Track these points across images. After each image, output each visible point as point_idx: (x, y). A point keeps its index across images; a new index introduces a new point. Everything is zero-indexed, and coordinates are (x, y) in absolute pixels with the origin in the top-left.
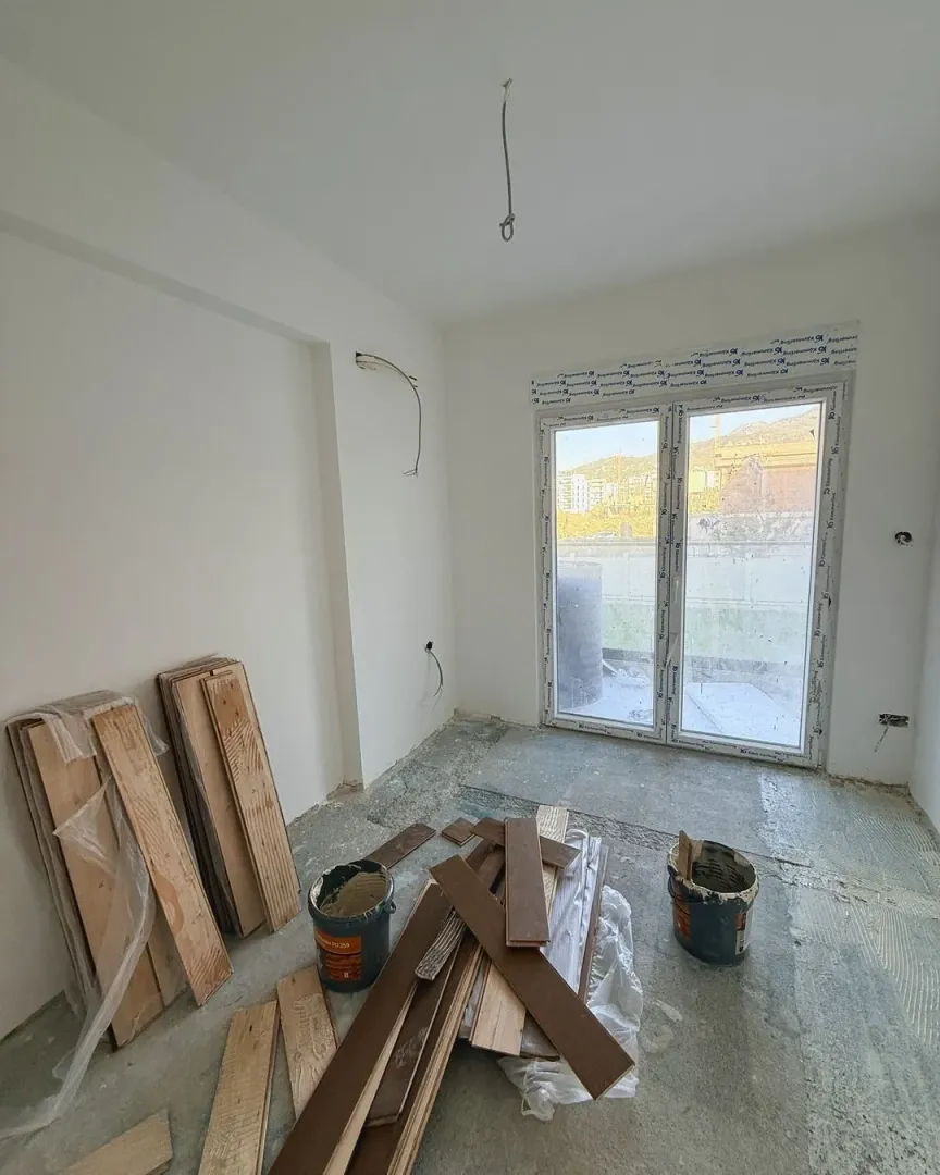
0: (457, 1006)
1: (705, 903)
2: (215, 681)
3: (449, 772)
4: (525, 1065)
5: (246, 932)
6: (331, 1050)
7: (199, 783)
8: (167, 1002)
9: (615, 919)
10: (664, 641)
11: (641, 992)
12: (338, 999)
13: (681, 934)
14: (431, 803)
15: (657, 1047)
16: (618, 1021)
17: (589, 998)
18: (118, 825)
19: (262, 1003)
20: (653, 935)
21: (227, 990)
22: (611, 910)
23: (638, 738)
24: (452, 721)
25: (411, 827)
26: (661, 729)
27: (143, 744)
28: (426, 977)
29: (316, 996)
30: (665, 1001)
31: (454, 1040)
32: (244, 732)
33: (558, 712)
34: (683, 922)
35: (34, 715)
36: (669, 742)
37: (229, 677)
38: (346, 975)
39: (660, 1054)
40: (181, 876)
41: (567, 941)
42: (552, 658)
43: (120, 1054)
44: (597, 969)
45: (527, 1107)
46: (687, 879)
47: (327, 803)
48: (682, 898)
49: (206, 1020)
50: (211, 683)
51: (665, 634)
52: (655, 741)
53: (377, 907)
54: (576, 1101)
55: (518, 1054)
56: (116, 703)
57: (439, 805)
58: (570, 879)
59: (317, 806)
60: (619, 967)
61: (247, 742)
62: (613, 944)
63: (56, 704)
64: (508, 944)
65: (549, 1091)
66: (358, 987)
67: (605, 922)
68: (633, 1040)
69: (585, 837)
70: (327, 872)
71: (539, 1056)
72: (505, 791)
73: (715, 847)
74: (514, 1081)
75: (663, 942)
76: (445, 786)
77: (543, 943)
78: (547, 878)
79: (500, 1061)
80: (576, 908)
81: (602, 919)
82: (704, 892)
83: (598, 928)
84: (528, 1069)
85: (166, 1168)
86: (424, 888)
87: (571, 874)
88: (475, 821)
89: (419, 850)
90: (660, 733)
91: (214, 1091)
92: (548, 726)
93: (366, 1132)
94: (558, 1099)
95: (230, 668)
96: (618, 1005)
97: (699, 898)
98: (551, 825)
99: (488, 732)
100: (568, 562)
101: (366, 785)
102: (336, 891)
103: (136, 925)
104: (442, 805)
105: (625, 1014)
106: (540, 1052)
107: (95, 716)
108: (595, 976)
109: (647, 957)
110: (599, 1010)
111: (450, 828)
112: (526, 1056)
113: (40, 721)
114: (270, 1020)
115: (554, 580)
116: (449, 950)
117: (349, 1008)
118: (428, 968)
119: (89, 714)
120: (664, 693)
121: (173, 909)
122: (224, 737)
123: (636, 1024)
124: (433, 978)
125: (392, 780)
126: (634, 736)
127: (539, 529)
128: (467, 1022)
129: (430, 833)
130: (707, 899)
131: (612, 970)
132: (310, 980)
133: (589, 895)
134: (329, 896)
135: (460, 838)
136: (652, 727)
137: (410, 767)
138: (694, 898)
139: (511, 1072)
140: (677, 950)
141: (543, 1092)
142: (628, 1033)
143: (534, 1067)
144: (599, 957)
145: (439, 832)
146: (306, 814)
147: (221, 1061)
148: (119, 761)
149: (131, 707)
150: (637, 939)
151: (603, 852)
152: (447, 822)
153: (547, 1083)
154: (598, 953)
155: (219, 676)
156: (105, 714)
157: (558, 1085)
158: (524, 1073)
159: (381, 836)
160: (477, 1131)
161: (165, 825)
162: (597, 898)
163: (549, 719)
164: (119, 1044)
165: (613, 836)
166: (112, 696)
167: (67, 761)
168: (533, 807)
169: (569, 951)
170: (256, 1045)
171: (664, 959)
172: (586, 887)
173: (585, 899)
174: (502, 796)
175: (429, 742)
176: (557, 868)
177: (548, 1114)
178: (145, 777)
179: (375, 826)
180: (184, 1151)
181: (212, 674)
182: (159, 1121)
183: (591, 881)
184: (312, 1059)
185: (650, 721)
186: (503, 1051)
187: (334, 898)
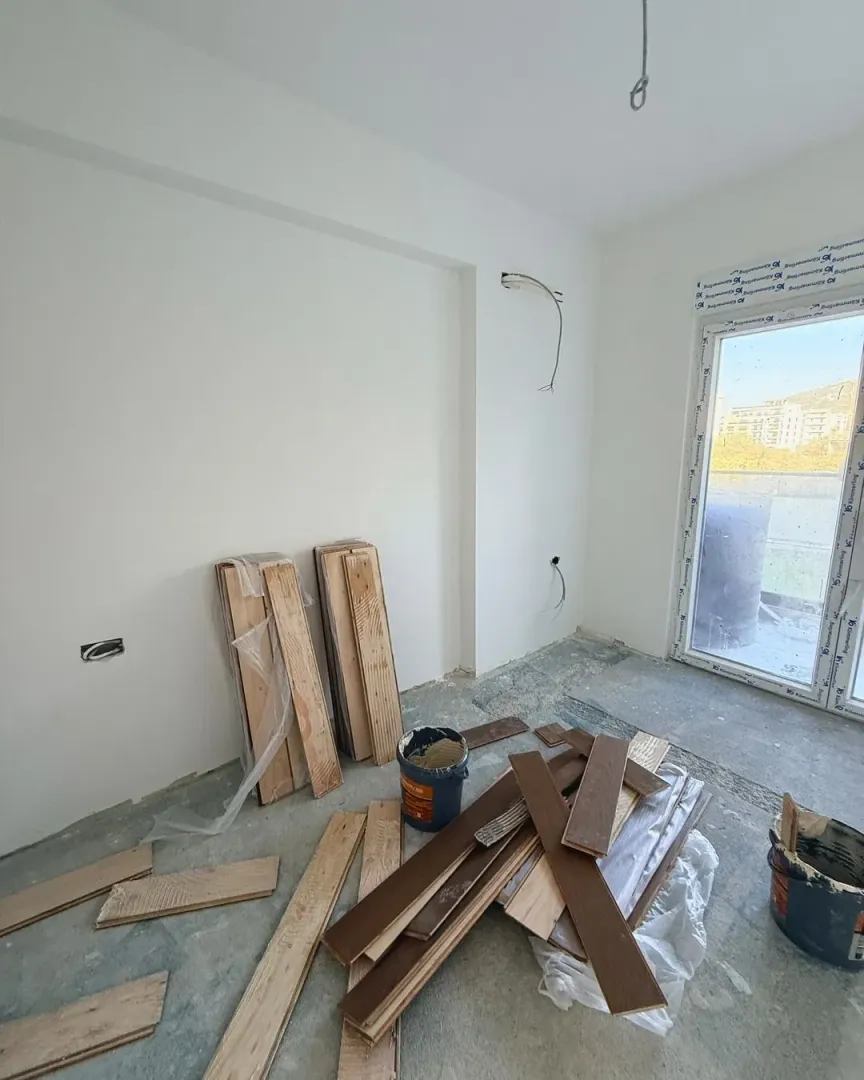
0: (502, 875)
1: (809, 884)
2: (352, 558)
3: (557, 681)
4: (551, 951)
5: (359, 758)
6: (395, 866)
7: (334, 634)
8: (297, 787)
9: (696, 865)
10: (839, 588)
11: (704, 944)
12: (410, 831)
13: (776, 909)
14: (533, 703)
15: (707, 1004)
16: (669, 961)
17: (641, 925)
18: (274, 649)
19: (356, 813)
20: (741, 898)
21: (336, 795)
22: (694, 855)
23: (788, 695)
24: (574, 638)
25: (508, 719)
26: (821, 691)
27: (295, 595)
28: (482, 841)
29: (396, 822)
30: (735, 967)
31: (491, 900)
32: (370, 602)
33: (691, 648)
34: (780, 897)
35: (229, 561)
36: (831, 707)
37: (364, 557)
38: (419, 815)
39: (709, 1014)
40: (313, 699)
41: (630, 863)
42: (689, 590)
43: (264, 810)
44: (659, 903)
45: (544, 988)
46: (791, 850)
47: (442, 680)
48: (782, 869)
49: (319, 808)
50: (351, 560)
51: (843, 580)
52: (812, 703)
53: (448, 768)
54: (596, 1007)
55: (546, 938)
56: (281, 562)
57: (539, 707)
58: (651, 809)
59: (434, 681)
60: (684, 911)
61: (372, 610)
62: (684, 886)
63: (245, 556)
64: (563, 842)
65: (567, 984)
66: (428, 829)
67: (682, 864)
68: (679, 985)
69: (682, 775)
70: (418, 729)
71: (567, 951)
72: (609, 711)
73: (846, 830)
74: (540, 960)
75: (752, 910)
76: (550, 692)
77: (601, 855)
78: (625, 800)
79: (530, 938)
80: (649, 837)
81: (680, 860)
82: (810, 871)
83: (673, 867)
84: (553, 956)
85: (270, 894)
86: (505, 770)
87: (653, 804)
88: (568, 727)
89: (509, 740)
90: (820, 695)
91: (311, 858)
92: (676, 661)
93: (402, 938)
94: (577, 996)
95: (365, 549)
96: (674, 945)
97: (803, 877)
98: (645, 752)
99: (607, 654)
100: (722, 489)
101: (477, 674)
102: (425, 747)
103: (279, 724)
104: (543, 708)
105: (679, 958)
106: (568, 947)
107: (268, 569)
108: (656, 908)
109: (724, 917)
110: (645, 939)
111: (545, 728)
112: (552, 943)
113: (231, 565)
114: (358, 827)
115: (701, 508)
116: (511, 827)
117: (417, 841)
118: (487, 836)
119: (263, 566)
120: (832, 649)
121: (304, 721)
122: (355, 603)
123: (689, 972)
124: (488, 845)
125: (502, 675)
126: (783, 692)
127: (689, 451)
128: (507, 892)
129: (524, 729)
130: (813, 881)
131: (675, 910)
132: (394, 808)
133: (672, 833)
134: (418, 750)
135: (551, 741)
136: (810, 686)
137: (521, 669)
138: (796, 874)
139: (538, 950)
140: (765, 921)
141: (561, 981)
142: (674, 975)
143: (559, 957)
144: (665, 893)
145: (532, 728)
146: (424, 685)
147: (319, 841)
148: (279, 605)
149: (290, 566)
150: (716, 892)
151: (704, 798)
152: (542, 723)
153: (567, 976)
154: (666, 889)
155: (357, 554)
156: (272, 568)
157: (580, 984)
158: (548, 958)
159: (481, 719)
160: (496, 984)
161: (305, 659)
162: (682, 836)
163: (678, 654)
164: (264, 802)
165: (721, 786)
166: (281, 557)
167: (245, 595)
168: (632, 732)
169: (629, 874)
170: (344, 839)
171: (748, 927)
172: (669, 823)
173: (664, 833)
174: (604, 714)
175: (544, 651)
176: (638, 795)
177: (565, 1005)
178: (294, 619)
179: (477, 709)
180: (283, 888)
181: (351, 552)
182: (272, 861)
183: (679, 819)
184: (380, 867)
185: (809, 680)
186: (533, 930)
187: (422, 753)
